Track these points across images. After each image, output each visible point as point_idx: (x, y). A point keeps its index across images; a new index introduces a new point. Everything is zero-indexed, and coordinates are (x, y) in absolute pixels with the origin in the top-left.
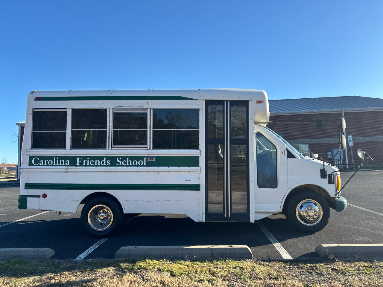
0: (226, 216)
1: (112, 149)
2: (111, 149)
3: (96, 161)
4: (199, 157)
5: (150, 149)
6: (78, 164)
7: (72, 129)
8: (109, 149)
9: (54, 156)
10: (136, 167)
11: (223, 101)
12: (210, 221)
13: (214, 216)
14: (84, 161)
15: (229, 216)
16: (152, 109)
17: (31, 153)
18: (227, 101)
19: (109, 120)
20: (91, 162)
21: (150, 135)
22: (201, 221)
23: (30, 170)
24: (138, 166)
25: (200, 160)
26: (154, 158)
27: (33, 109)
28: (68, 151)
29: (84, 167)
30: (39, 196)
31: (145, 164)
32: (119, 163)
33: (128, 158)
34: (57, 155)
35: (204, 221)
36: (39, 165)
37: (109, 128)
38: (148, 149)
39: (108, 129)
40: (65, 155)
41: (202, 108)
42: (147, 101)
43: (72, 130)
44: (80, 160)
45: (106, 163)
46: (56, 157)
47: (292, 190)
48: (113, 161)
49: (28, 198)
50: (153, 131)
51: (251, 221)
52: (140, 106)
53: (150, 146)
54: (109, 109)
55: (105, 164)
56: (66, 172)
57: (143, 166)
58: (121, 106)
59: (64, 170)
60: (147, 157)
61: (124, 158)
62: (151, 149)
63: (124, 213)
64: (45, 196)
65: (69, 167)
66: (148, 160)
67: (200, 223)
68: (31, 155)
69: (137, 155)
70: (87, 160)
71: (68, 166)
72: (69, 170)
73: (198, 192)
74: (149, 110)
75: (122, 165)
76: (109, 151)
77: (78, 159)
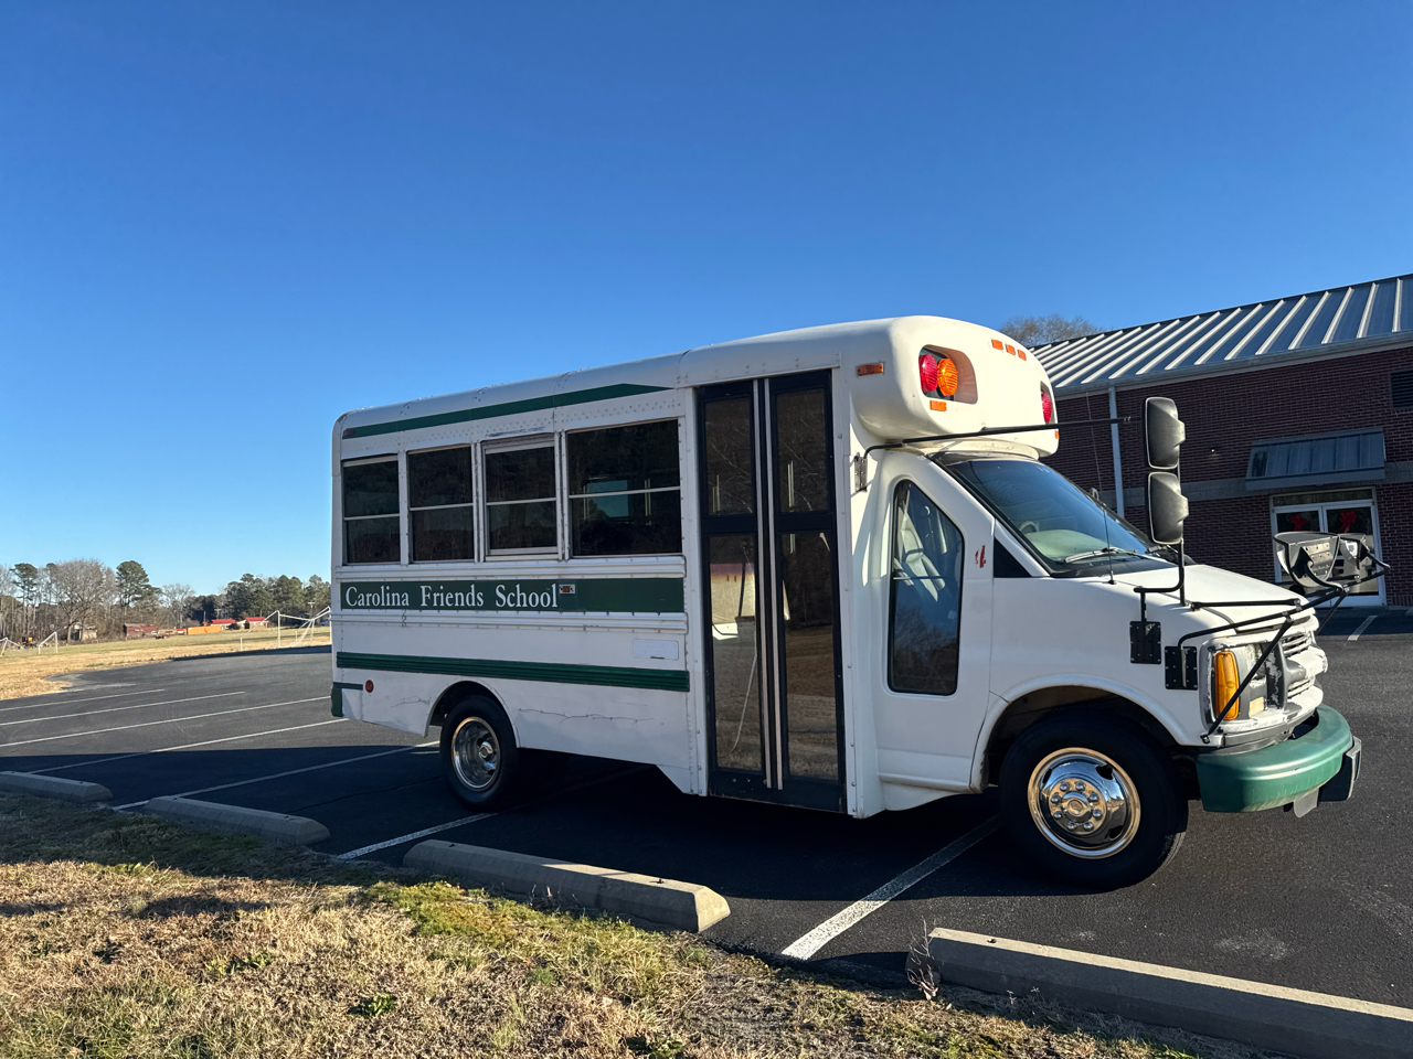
0: (769, 785)
1: (487, 559)
2: (485, 561)
3: (457, 595)
4: (681, 579)
5: (563, 556)
6: (424, 604)
7: (412, 509)
8: (479, 560)
9: (382, 583)
10: (535, 613)
11: (750, 382)
12: (723, 796)
13: (735, 780)
14: (435, 595)
15: (780, 786)
16: (563, 435)
17: (344, 575)
18: (761, 380)
19: (477, 479)
20: (447, 597)
21: (563, 515)
22: (695, 792)
23: (345, 618)
24: (539, 608)
25: (685, 590)
26: (573, 586)
27: (343, 461)
28: (405, 568)
29: (435, 612)
30: (359, 687)
31: (555, 605)
32: (501, 601)
33: (518, 586)
34: (387, 580)
35: (704, 794)
36: (357, 607)
37: (477, 501)
38: (560, 557)
39: (474, 504)
40: (399, 580)
41: (684, 416)
42: (549, 411)
43: (410, 512)
44: (427, 591)
45: (476, 600)
46: (385, 584)
47: (1007, 704)
48: (489, 595)
49: (343, 690)
50: (570, 500)
51: (850, 812)
52: (536, 429)
53: (563, 548)
54: (476, 445)
55: (473, 604)
56: (404, 624)
57: (550, 609)
58: (497, 435)
59: (400, 619)
60: (557, 582)
61: (510, 586)
62: (567, 557)
63: (518, 746)
64: (370, 686)
65: (408, 612)
66: (561, 592)
67: (694, 799)
68: (344, 581)
69: (536, 578)
70: (440, 592)
71: (405, 608)
72: (408, 620)
73: (683, 694)
74: (557, 437)
75: (506, 608)
76: (478, 565)
77: (423, 588)
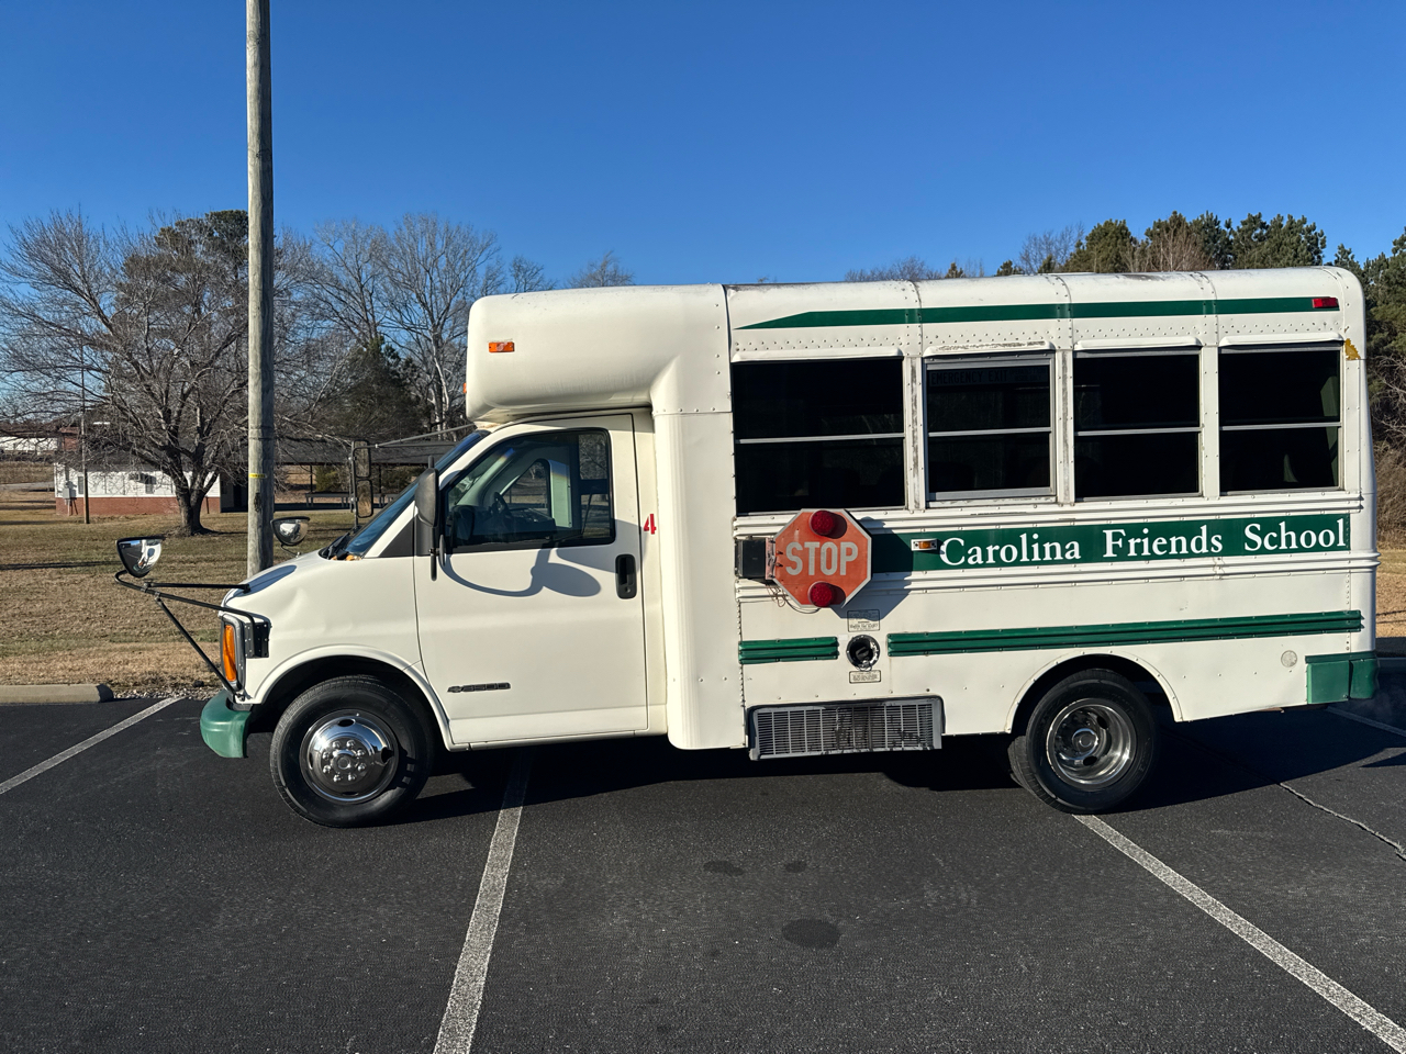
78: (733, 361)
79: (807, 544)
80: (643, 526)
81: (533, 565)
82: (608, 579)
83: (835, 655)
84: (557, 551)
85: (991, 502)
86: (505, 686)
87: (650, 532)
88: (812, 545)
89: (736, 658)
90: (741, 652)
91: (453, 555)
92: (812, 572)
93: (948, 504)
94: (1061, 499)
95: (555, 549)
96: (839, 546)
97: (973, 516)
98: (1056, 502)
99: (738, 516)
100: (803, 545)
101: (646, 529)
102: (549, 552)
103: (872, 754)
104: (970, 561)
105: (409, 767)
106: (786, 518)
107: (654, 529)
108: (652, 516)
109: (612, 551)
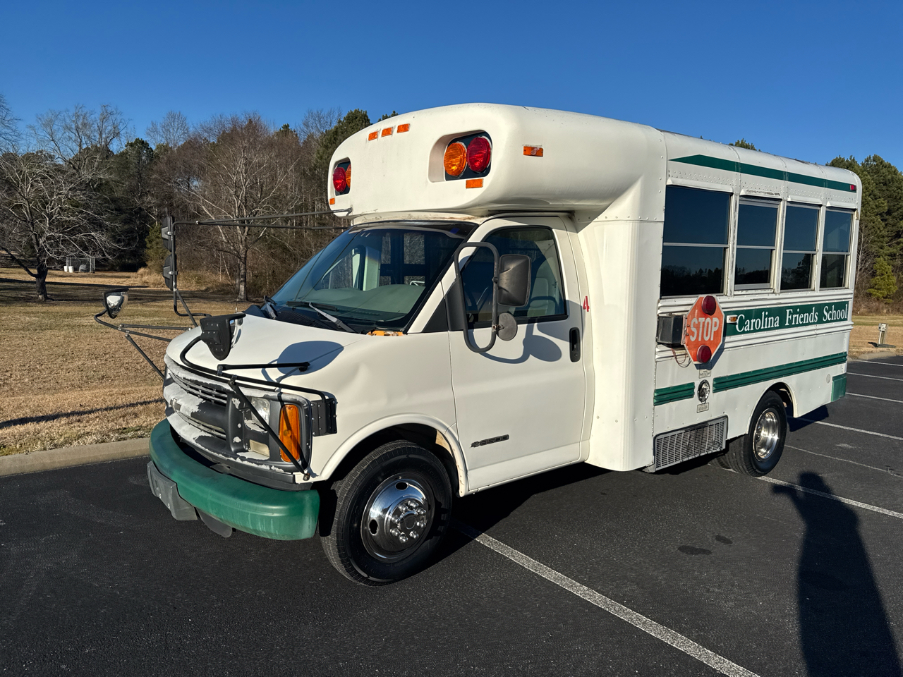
78: (668, 184)
79: (700, 319)
80: (582, 305)
81: (524, 337)
82: (564, 346)
83: (691, 396)
84: (538, 326)
85: (753, 292)
86: (506, 438)
87: (586, 310)
88: (702, 320)
89: (652, 401)
90: (655, 397)
91: (475, 330)
92: (700, 340)
93: (744, 292)
94: (776, 291)
95: (536, 324)
96: (712, 320)
97: (751, 300)
98: (773, 293)
99: (661, 299)
100: (698, 320)
101: (584, 308)
102: (533, 326)
103: (700, 457)
104: (746, 330)
105: (444, 517)
106: (692, 300)
107: (588, 308)
108: (586, 297)
109: (566, 325)
